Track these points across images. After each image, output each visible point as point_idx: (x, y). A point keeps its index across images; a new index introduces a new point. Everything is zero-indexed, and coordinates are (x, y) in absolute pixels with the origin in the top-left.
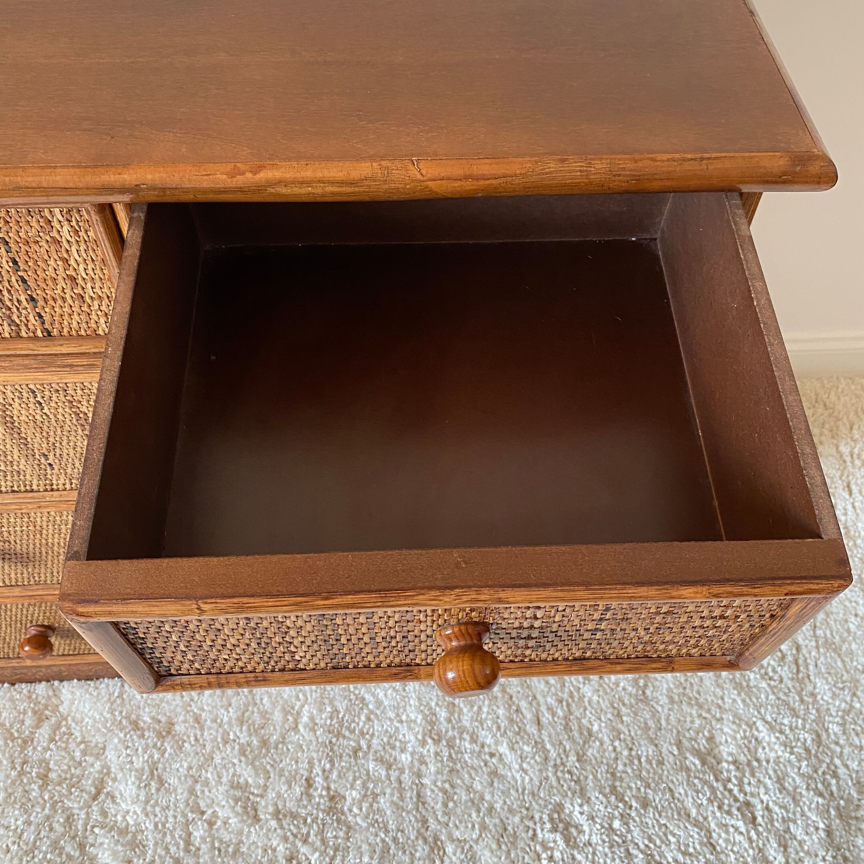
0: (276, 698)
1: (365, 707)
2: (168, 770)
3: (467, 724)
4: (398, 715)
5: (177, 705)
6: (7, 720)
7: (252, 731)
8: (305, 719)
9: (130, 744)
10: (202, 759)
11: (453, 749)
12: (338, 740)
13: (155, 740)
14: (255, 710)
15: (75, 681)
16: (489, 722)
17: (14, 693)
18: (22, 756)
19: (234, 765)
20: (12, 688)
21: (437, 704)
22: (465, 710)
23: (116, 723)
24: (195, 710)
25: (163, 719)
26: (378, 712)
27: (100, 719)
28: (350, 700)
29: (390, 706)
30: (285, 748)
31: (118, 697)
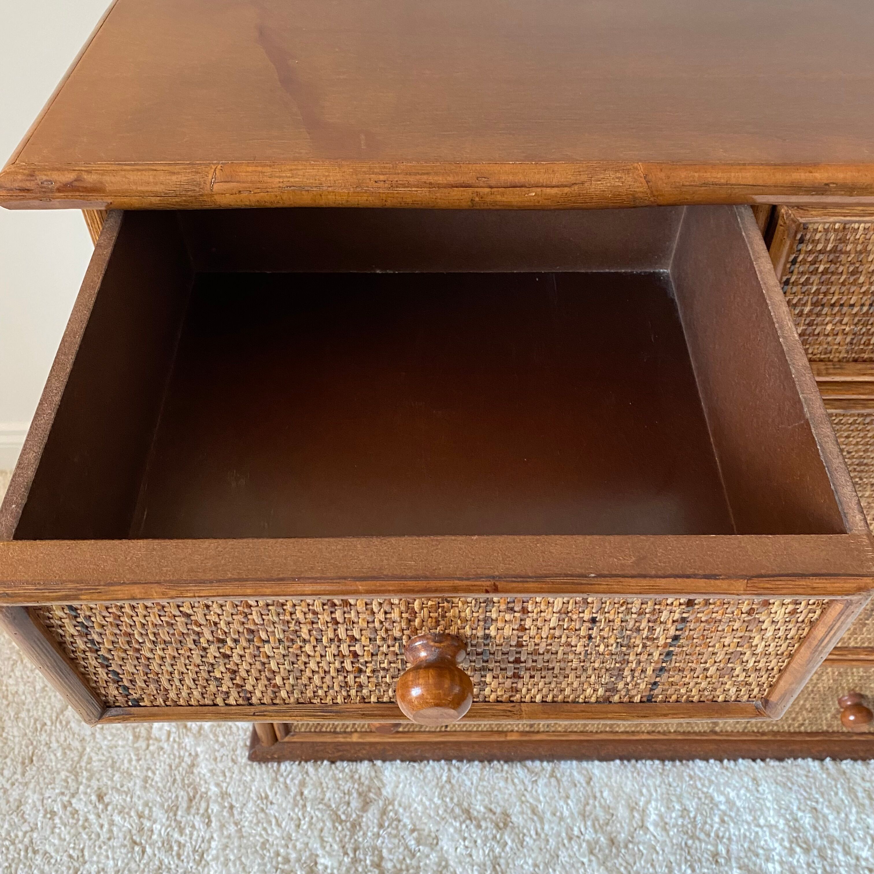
0: (617, 792)
1: (715, 807)
2: (511, 866)
3: (836, 834)
4: (755, 819)
5: (510, 795)
6: (332, 801)
7: (597, 827)
8: (653, 817)
9: (466, 835)
10: (548, 856)
11: (826, 860)
12: (694, 842)
13: (494, 831)
14: (597, 804)
15: (398, 762)
16: (860, 832)
17: (337, 772)
18: (353, 841)
19: (583, 863)
20: (333, 766)
21: (799, 809)
22: (831, 817)
23: (449, 811)
24: (531, 801)
25: (498, 810)
26: (733, 814)
27: (430, 805)
28: (700, 799)
29: (744, 808)
30: (636, 849)
31: (446, 782)
